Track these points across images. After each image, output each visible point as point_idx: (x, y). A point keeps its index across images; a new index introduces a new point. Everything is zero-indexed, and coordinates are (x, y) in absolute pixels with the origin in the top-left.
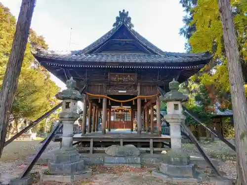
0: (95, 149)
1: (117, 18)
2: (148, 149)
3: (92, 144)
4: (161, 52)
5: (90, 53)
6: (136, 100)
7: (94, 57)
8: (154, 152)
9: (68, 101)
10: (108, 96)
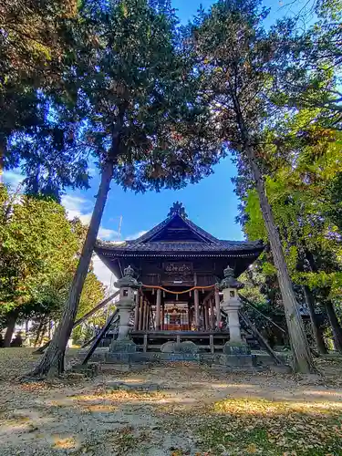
0: (150, 347)
1: (171, 209)
2: (208, 347)
3: (145, 341)
4: (216, 240)
5: (145, 242)
6: (193, 291)
7: (148, 247)
8: (215, 350)
9: (125, 288)
10: (163, 287)
